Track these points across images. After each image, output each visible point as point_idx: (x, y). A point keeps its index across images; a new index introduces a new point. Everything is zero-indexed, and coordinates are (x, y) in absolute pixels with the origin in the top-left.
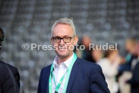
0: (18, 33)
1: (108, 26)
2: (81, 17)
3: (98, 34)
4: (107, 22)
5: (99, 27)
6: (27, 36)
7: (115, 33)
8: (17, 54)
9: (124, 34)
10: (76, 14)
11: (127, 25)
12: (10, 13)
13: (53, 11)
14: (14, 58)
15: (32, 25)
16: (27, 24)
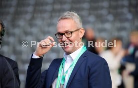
0: (19, 26)
1: (111, 18)
2: (83, 9)
3: (100, 26)
4: (110, 13)
5: (101, 19)
6: (29, 29)
7: (118, 25)
8: (18, 48)
9: (127, 25)
10: (78, 6)
11: (130, 16)
12: (11, 6)
13: (54, 3)
14: (16, 52)
15: (33, 18)
16: (28, 17)
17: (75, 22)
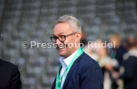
0: (6, 31)
4: (97, 16)
6: (16, 34)
13: (41, 7)
16: (16, 21)
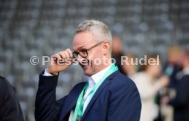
0: (19, 37)
1: (144, 27)
2: (106, 15)
3: (129, 38)
4: (142, 21)
5: (131, 29)
6: (32, 41)
7: (154, 37)
8: (18, 66)
9: (166, 37)
10: (100, 10)
11: (169, 26)
12: (8, 9)
13: (67, 6)
14: (14, 71)
15: (39, 26)
16: (32, 24)
17: (93, 34)
